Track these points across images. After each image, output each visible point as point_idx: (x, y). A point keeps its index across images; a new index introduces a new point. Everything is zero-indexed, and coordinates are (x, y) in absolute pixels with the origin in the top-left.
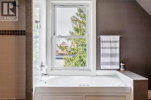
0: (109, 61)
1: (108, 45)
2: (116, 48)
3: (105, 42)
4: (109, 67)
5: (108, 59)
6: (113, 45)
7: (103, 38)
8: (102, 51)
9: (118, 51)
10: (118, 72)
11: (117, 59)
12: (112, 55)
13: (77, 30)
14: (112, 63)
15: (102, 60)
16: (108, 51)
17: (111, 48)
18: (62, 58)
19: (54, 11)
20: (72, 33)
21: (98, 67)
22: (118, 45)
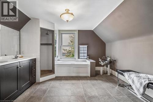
0: (83, 55)
1: (83, 49)
2: (86, 50)
3: (81, 48)
4: (83, 58)
5: (82, 55)
6: (84, 49)
7: (81, 46)
8: (80, 52)
9: (86, 52)
10: (86, 60)
11: (86, 55)
12: (84, 53)
13: (71, 42)
14: (84, 56)
15: (80, 55)
16: (83, 52)
17: (84, 50)
18: (64, 55)
19: (62, 36)
20: (69, 43)
21: (79, 58)
22: (86, 49)
